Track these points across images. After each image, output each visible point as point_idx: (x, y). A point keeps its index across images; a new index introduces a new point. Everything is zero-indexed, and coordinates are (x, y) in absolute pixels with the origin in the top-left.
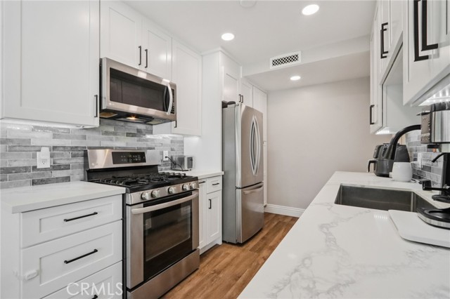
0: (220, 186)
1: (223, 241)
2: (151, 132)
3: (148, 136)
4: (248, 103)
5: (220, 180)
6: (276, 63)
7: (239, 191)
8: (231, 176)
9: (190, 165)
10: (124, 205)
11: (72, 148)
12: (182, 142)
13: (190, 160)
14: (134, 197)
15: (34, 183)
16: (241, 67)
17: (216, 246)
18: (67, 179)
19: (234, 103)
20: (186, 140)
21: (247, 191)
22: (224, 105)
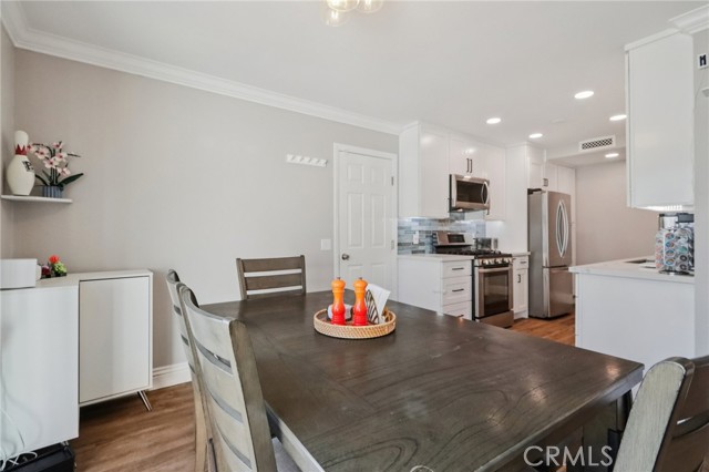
0: (527, 265)
1: (529, 316)
2: (463, 219)
3: (462, 222)
4: (552, 188)
5: (527, 259)
6: (585, 146)
7: (546, 271)
8: (536, 256)
9: (496, 246)
10: (473, 267)
11: (427, 232)
12: (484, 226)
13: (496, 241)
14: (477, 263)
15: (413, 252)
16: (545, 152)
17: (523, 319)
18: (424, 252)
19: (540, 190)
20: (488, 223)
21: (554, 271)
22: (530, 192)
